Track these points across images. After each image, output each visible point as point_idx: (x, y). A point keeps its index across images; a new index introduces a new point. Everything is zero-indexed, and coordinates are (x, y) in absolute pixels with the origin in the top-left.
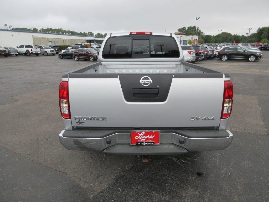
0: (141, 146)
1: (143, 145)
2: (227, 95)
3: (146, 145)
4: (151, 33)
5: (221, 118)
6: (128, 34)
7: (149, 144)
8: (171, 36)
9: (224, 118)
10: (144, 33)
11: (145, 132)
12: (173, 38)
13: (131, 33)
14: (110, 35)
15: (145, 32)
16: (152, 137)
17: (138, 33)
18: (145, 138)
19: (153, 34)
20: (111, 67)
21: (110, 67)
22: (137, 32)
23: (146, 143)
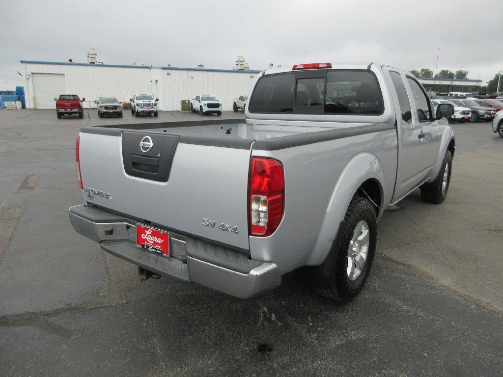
0: (145, 252)
1: (149, 251)
2: (255, 186)
3: (153, 252)
4: (329, 65)
5: (250, 234)
6: (290, 70)
7: (156, 252)
8: (369, 70)
9: (256, 234)
10: (315, 66)
11: (152, 230)
12: (373, 73)
13: (294, 68)
14: (264, 73)
15: (318, 64)
16: (159, 241)
17: (306, 66)
18: (152, 241)
19: (334, 67)
20: (260, 127)
21: (259, 129)
22: (304, 65)
23: (153, 248)
